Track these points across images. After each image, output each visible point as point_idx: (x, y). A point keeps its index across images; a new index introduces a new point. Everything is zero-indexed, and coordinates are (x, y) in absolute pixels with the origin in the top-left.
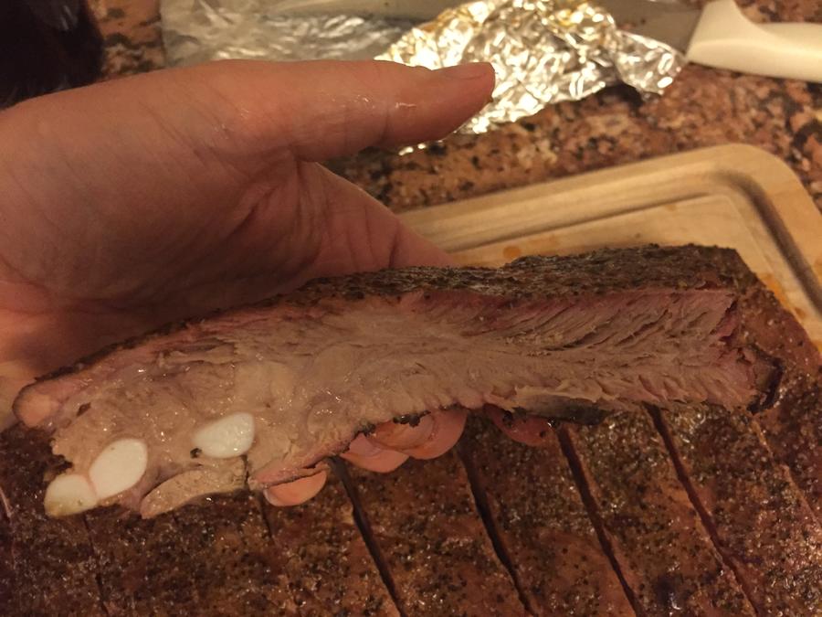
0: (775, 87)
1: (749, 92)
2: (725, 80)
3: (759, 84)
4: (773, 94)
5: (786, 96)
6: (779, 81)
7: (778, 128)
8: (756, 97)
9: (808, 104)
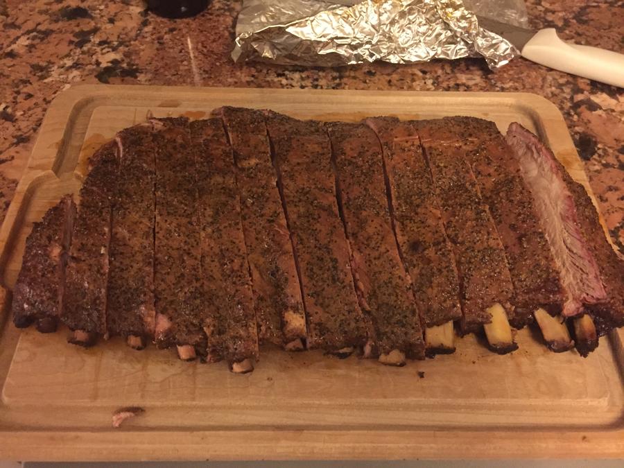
0: (570, 79)
1: (554, 79)
2: (543, 71)
3: (561, 77)
4: (568, 83)
5: (575, 85)
6: (574, 76)
7: (565, 98)
8: (558, 82)
9: (587, 91)
